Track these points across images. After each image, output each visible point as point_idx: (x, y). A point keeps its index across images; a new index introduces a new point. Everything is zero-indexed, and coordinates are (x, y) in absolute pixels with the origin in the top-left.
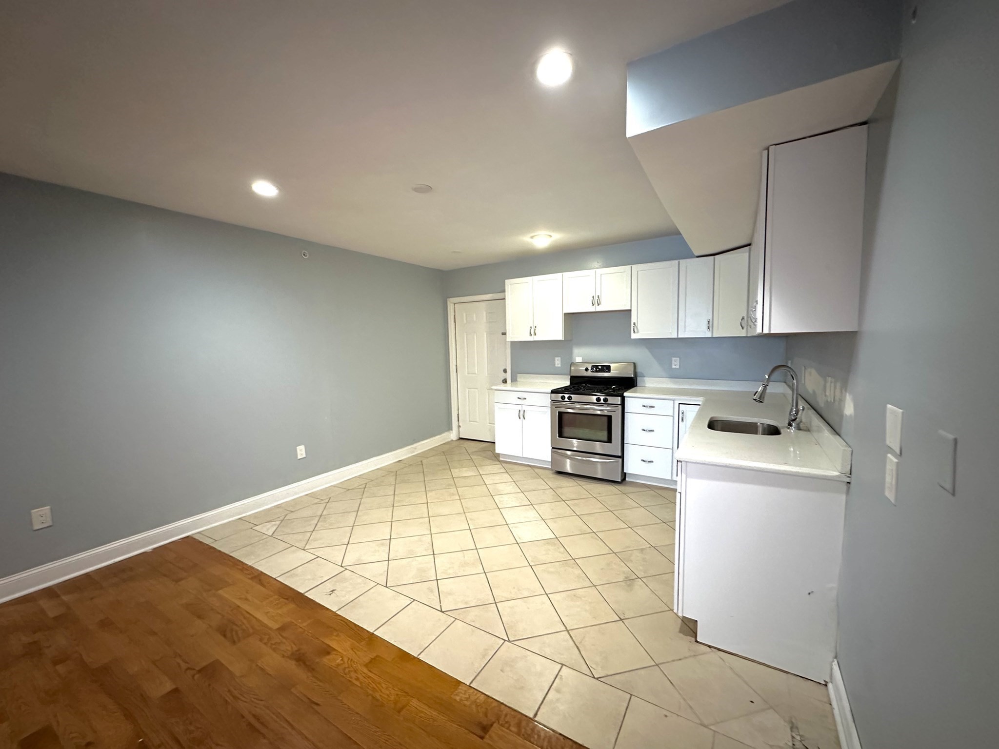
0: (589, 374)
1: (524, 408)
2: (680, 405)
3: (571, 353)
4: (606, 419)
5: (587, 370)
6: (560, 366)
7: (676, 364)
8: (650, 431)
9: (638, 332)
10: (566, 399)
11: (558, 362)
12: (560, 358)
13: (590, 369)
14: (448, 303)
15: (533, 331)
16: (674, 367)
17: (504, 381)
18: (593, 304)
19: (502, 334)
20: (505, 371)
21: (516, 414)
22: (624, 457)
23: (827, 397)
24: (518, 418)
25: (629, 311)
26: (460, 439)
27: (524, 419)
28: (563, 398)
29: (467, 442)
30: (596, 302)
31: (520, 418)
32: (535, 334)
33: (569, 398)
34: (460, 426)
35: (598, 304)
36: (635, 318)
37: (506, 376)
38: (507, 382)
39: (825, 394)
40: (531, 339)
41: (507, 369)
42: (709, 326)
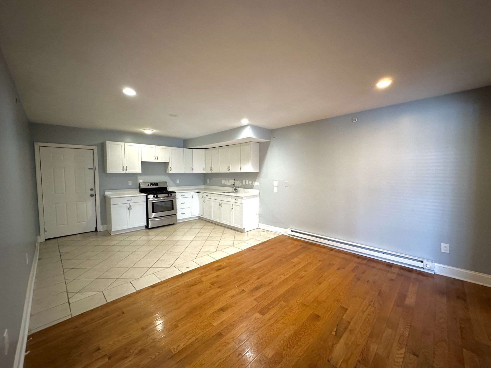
0: (150, 187)
1: (131, 204)
2: (191, 193)
3: (137, 179)
4: (171, 202)
5: (148, 185)
6: (131, 185)
7: (178, 181)
8: (184, 203)
9: (172, 171)
10: (156, 197)
11: (130, 183)
12: (131, 181)
13: (150, 185)
14: (35, 145)
15: (125, 168)
16: (177, 183)
17: (92, 196)
18: (155, 159)
19: (89, 169)
20: (92, 190)
21: (126, 208)
22: (177, 214)
23: (244, 184)
24: (127, 210)
25: (168, 163)
26: (46, 240)
27: (131, 209)
28: (154, 196)
29: (59, 239)
30: (156, 158)
31: (128, 210)
32: (126, 170)
33: (157, 196)
34: (46, 231)
35: (157, 159)
36: (170, 165)
37: (93, 193)
38: (96, 195)
39: (242, 184)
40: (124, 172)
41: (94, 188)
42: (192, 170)
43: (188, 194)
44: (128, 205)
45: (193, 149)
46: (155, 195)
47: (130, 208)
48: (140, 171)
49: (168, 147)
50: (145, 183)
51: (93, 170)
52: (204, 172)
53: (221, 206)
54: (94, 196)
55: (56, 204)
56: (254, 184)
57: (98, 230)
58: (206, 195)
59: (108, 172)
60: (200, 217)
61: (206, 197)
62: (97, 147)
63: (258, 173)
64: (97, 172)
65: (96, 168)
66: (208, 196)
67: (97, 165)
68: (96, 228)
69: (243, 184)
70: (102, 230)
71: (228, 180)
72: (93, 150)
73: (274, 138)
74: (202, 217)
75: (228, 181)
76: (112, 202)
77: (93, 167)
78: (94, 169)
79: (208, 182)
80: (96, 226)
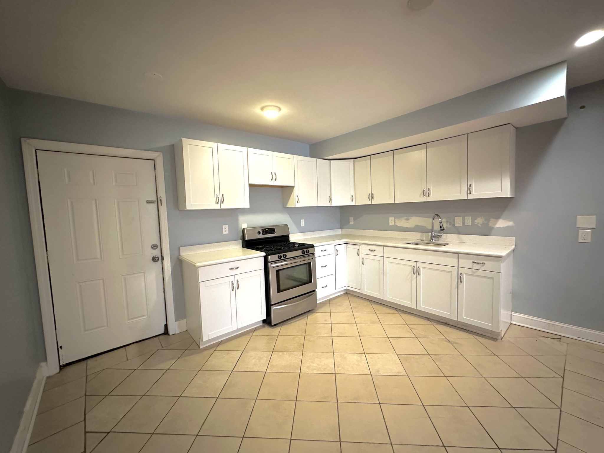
0: (261, 236)
1: (237, 277)
2: (336, 246)
3: (237, 220)
4: (307, 265)
5: (259, 233)
6: (227, 233)
7: (303, 224)
8: (325, 266)
9: (299, 202)
10: (282, 258)
11: (226, 230)
12: (227, 226)
13: (261, 232)
14: (24, 147)
15: (220, 199)
16: (302, 226)
17: (154, 259)
18: (272, 180)
19: (148, 202)
20: (154, 247)
21: (228, 287)
22: (316, 290)
23: (456, 225)
24: (231, 290)
25: (292, 187)
26: (62, 367)
27: (238, 288)
28: (280, 257)
29: (90, 361)
30: (274, 178)
31: (233, 290)
32: (223, 202)
33: (285, 256)
34: (61, 347)
35: (275, 180)
36: (296, 192)
37: (156, 253)
38: (163, 259)
39: (450, 224)
40: (218, 207)
41: (159, 244)
42: (330, 200)
43: (330, 249)
44: (232, 279)
45: (332, 161)
46: (282, 255)
47: (235, 286)
48: (247, 205)
49: (293, 155)
50: (253, 228)
51: (154, 206)
52: (353, 204)
53: (419, 275)
54: (160, 261)
55: (81, 284)
56: (496, 224)
57: (171, 333)
58: (369, 250)
59: (188, 208)
60: (346, 289)
61: (370, 252)
62: (162, 153)
63: (513, 198)
64: (163, 209)
65: (161, 200)
66: (375, 250)
67: (162, 193)
68: (166, 326)
69: (454, 225)
70: (177, 332)
71: (406, 218)
72: (154, 160)
73: (583, 107)
74: (353, 291)
75: (407, 220)
76: (202, 275)
77: (155, 199)
78: (158, 201)
79: (351, 223)
80: (165, 323)
